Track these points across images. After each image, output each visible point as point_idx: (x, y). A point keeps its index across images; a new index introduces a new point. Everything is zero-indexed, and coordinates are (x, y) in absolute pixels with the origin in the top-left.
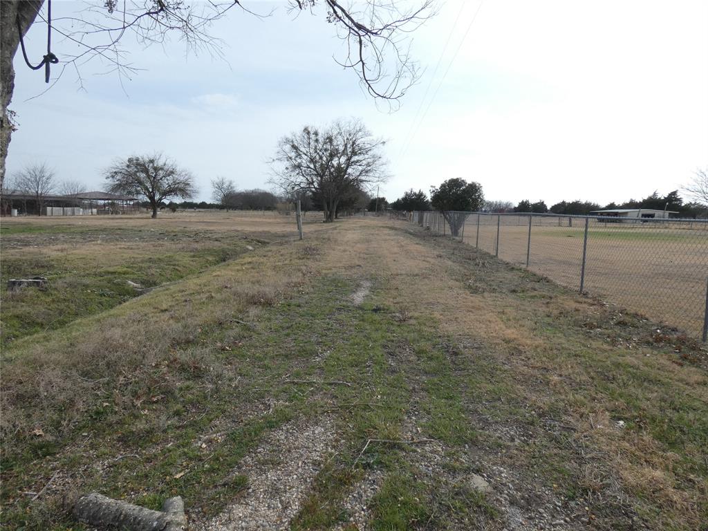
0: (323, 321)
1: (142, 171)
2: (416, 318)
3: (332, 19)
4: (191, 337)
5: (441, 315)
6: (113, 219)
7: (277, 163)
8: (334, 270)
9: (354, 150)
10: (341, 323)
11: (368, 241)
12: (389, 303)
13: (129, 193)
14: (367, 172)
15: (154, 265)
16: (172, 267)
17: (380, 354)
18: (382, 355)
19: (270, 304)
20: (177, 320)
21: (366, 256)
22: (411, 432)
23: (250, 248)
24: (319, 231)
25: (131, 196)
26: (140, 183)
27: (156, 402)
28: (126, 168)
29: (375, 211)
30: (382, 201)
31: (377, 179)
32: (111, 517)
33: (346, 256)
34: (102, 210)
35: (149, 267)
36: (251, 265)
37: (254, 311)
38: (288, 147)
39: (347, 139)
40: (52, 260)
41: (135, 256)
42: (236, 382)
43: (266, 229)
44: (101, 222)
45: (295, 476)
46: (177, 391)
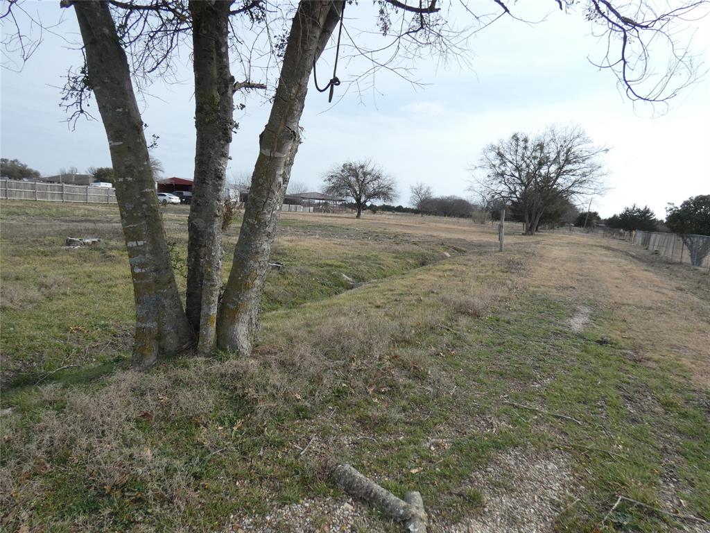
0: (539, 343)
1: (353, 176)
2: (657, 362)
3: (593, 15)
4: (407, 337)
5: (692, 363)
6: (325, 216)
7: (479, 171)
8: (543, 289)
9: (568, 158)
10: (559, 349)
11: (581, 261)
12: (615, 335)
13: (341, 194)
14: (581, 183)
15: (362, 263)
16: (378, 265)
17: (614, 396)
18: (617, 398)
19: (478, 316)
20: (393, 318)
21: (580, 277)
22: (672, 502)
23: (448, 255)
24: (519, 243)
25: (340, 198)
26: (350, 186)
27: (384, 393)
28: (341, 173)
29: (583, 226)
30: (594, 216)
31: (593, 191)
32: (363, 492)
33: (556, 275)
34: (317, 208)
35: (359, 264)
36: (453, 273)
37: (464, 321)
38: (492, 155)
39: (561, 146)
40: (285, 249)
41: (347, 252)
42: (454, 391)
43: (462, 237)
44: (317, 219)
45: (532, 510)
46: (401, 388)
